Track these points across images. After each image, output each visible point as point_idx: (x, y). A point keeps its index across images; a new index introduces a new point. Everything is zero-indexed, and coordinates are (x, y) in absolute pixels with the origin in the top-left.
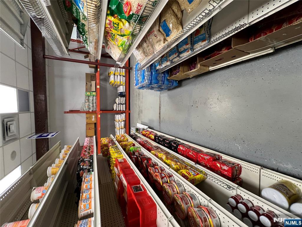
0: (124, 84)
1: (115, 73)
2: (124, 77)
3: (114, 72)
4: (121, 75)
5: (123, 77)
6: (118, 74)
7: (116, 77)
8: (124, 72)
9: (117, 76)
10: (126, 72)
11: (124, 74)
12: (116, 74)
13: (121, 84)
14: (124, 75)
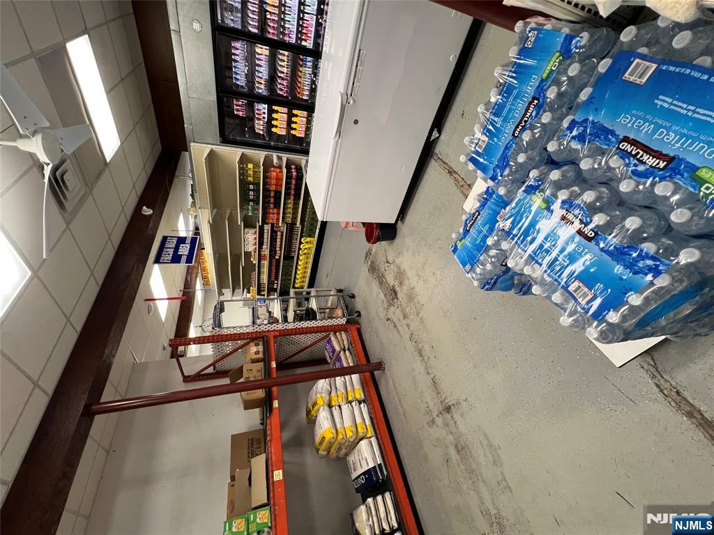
0: (371, 432)
1: (330, 401)
2: (362, 405)
3: (328, 398)
4: (350, 399)
5: (360, 403)
6: (340, 400)
7: (336, 412)
8: (357, 386)
9: (340, 406)
10: (363, 383)
11: (360, 395)
12: (333, 404)
13: (360, 434)
14: (363, 397)
